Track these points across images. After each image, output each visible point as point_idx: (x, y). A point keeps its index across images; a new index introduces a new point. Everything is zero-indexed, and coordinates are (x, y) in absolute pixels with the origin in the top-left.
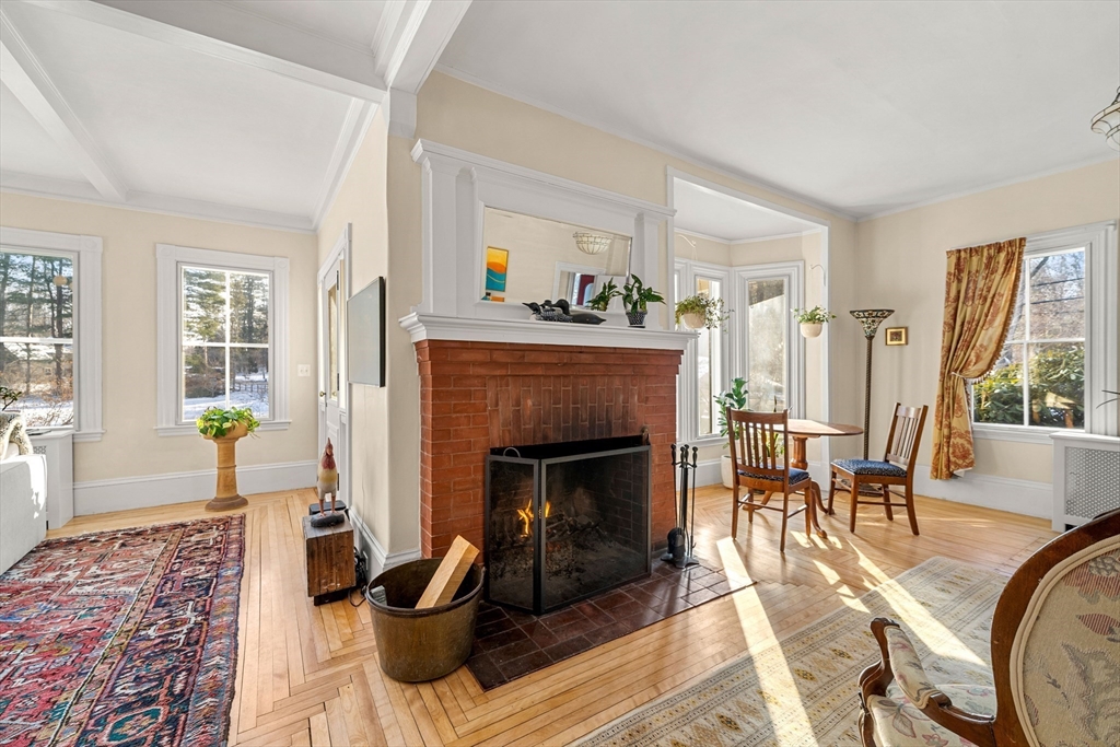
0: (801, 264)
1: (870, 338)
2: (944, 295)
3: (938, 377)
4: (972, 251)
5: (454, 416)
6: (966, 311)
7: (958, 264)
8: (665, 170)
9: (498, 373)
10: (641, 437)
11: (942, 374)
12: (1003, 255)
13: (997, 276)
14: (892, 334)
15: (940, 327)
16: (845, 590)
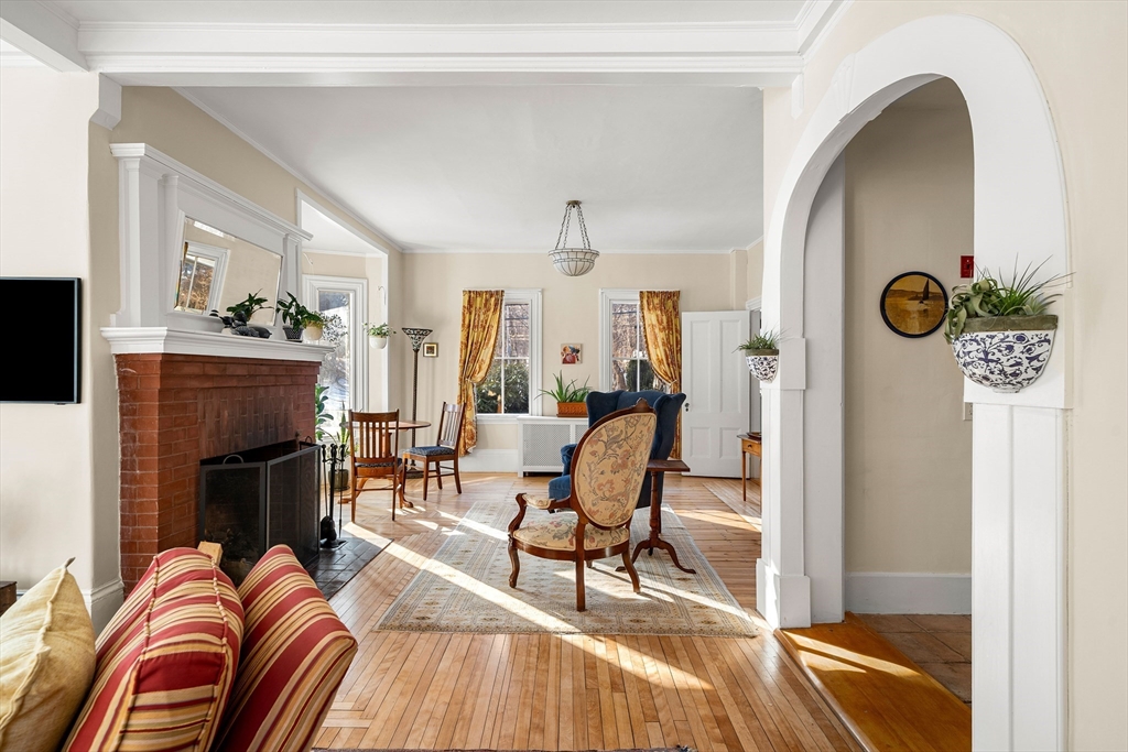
0: (365, 282)
1: (416, 351)
2: (461, 322)
3: (458, 382)
4: (478, 294)
5: (175, 429)
6: (474, 335)
7: (469, 301)
8: (295, 193)
9: (206, 385)
10: (294, 441)
11: (461, 380)
12: (493, 299)
13: (490, 313)
14: (428, 348)
15: (459, 346)
16: (444, 529)
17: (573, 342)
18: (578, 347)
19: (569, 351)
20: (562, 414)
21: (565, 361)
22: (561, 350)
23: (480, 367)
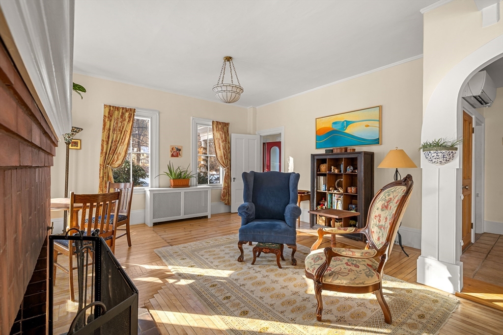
1: (68, 144)
4: (118, 109)
6: (113, 136)
7: (109, 113)
11: (103, 166)
12: (127, 114)
13: (126, 123)
17: (177, 144)
18: (180, 148)
19: (175, 150)
20: (175, 186)
21: (172, 156)
22: (170, 149)
23: (118, 158)
